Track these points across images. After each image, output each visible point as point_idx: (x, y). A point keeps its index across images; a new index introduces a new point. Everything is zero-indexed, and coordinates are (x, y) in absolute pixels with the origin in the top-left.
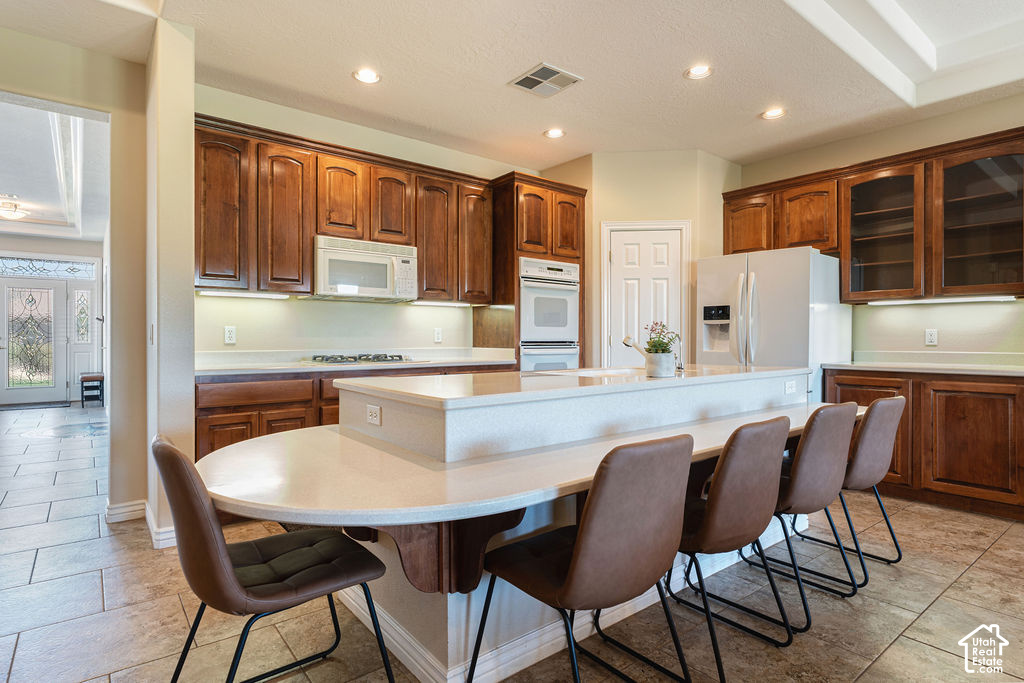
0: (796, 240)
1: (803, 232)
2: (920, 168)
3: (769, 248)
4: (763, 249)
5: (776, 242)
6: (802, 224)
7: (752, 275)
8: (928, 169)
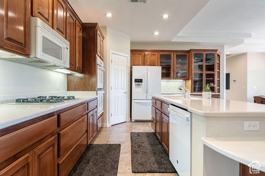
0: (149, 65)
1: (150, 63)
2: (172, 53)
3: (142, 65)
4: (141, 65)
5: (144, 64)
6: (150, 61)
7: (148, 72)
8: (174, 54)
